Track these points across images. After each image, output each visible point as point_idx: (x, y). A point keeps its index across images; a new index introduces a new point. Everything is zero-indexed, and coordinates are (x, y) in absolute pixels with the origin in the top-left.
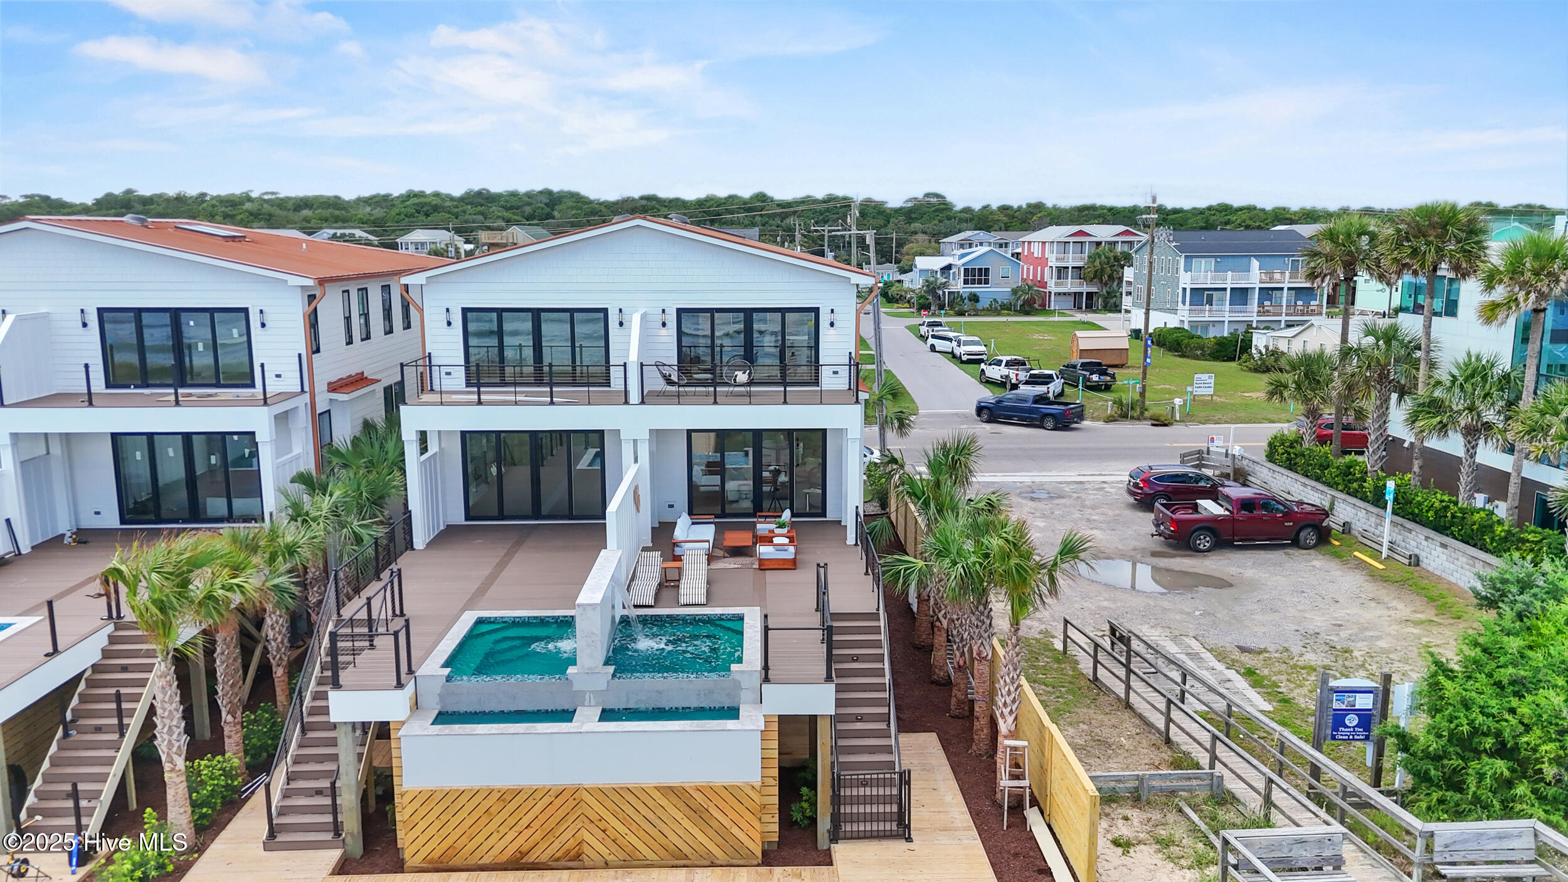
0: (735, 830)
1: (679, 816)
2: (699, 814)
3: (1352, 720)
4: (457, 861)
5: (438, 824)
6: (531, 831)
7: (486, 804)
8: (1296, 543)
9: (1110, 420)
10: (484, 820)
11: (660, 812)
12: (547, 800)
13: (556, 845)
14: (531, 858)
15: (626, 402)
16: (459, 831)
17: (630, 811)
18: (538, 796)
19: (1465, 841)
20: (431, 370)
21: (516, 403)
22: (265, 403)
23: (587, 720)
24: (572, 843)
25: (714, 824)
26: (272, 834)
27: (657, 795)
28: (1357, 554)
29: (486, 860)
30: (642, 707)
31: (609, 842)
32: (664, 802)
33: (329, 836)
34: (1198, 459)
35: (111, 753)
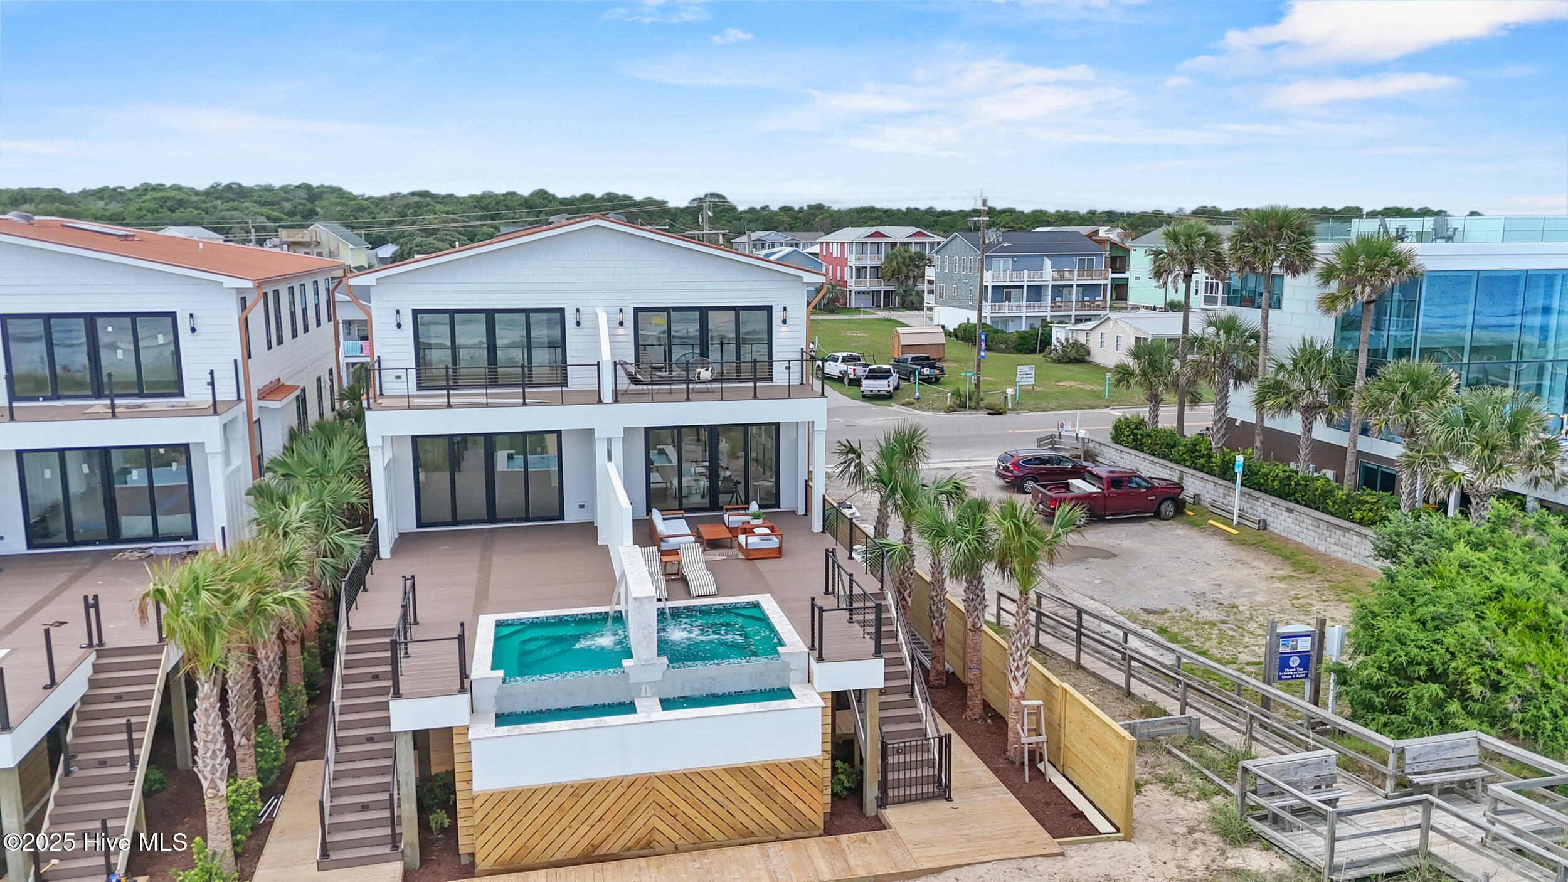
0: (799, 804)
1: (746, 795)
2: (765, 792)
3: (1295, 662)
4: (529, 860)
5: (510, 825)
6: (604, 823)
7: (559, 801)
8: (1158, 515)
9: (950, 410)
10: (557, 816)
11: (728, 793)
12: (619, 791)
13: (628, 835)
14: (602, 850)
15: (600, 401)
16: (531, 830)
17: (700, 795)
18: (610, 788)
19: (1428, 753)
20: (380, 374)
21: (487, 405)
22: (215, 413)
23: (649, 709)
24: (644, 831)
25: (780, 800)
26: (325, 854)
27: (726, 777)
28: (1211, 522)
29: (558, 857)
30: (697, 694)
31: (679, 827)
32: (732, 783)
33: (387, 850)
34: (1051, 443)
35: (124, 787)
